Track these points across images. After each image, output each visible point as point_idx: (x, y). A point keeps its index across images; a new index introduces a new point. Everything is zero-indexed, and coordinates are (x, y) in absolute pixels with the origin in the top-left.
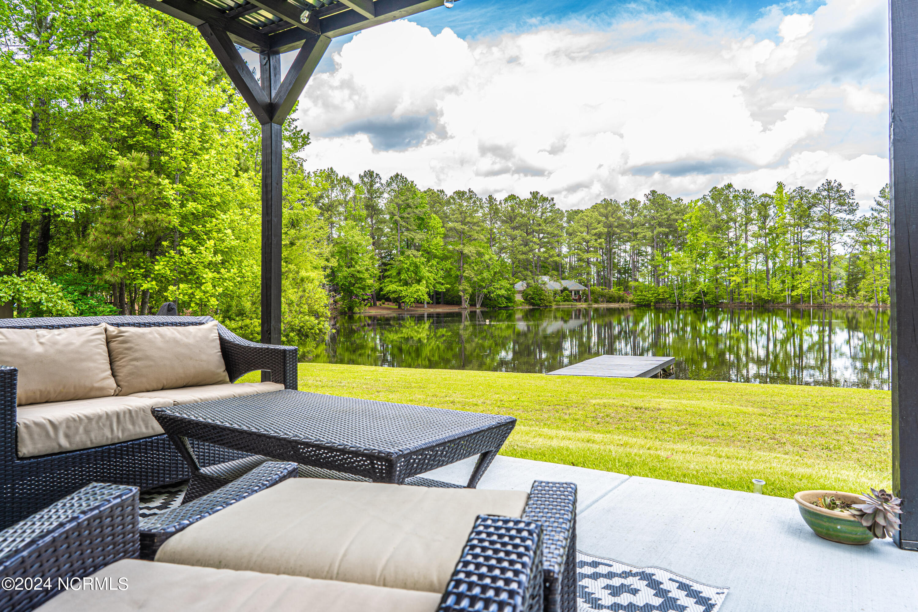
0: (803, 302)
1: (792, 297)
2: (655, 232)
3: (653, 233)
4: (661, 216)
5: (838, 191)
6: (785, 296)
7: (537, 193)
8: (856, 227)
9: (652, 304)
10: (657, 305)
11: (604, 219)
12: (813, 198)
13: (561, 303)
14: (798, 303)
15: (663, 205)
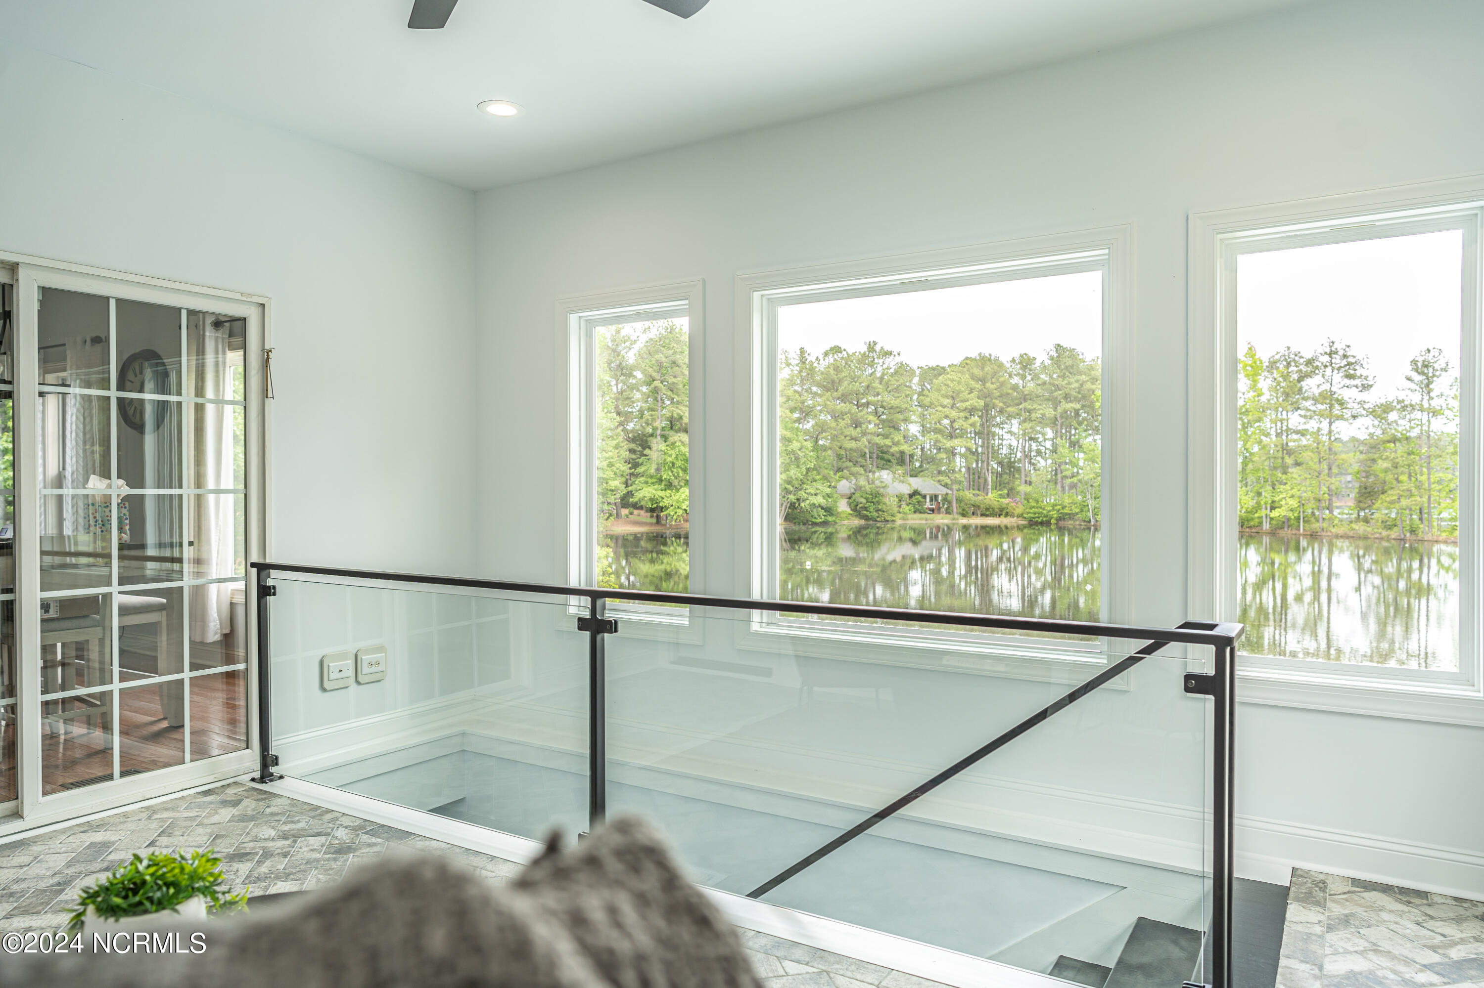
0: (1289, 527)
1: (1272, 519)
2: (1060, 410)
3: (1055, 409)
4: (1069, 383)
5: (1345, 356)
6: (1260, 518)
7: (875, 343)
8: (1372, 413)
9: (1053, 521)
10: (1061, 523)
11: (978, 386)
12: (1306, 365)
13: (910, 516)
14: (1282, 528)
15: (1072, 366)
